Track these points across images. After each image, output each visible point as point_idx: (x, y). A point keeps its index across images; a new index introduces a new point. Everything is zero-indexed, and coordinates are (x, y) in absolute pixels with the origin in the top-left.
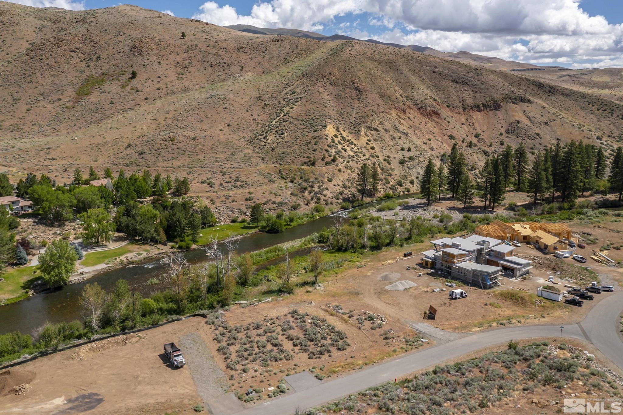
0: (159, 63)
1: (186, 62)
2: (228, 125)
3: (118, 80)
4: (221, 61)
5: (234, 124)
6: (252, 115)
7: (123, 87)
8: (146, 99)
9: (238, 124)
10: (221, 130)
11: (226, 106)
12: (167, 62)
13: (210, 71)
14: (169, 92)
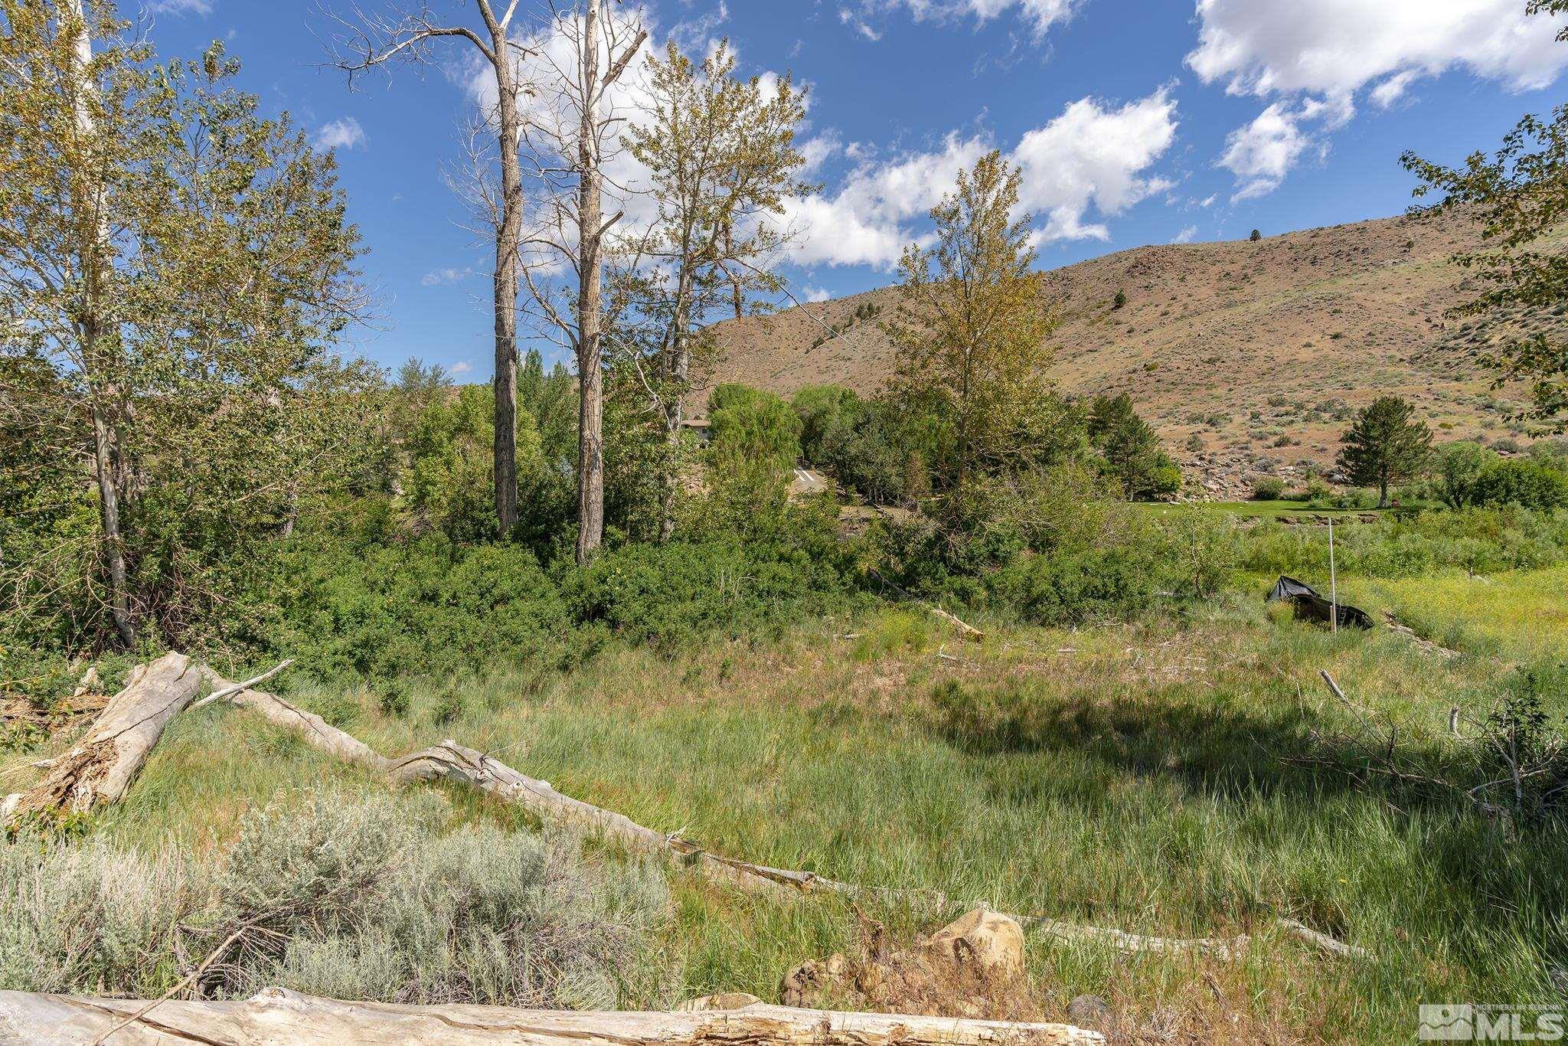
0: (1183, 279)
1: (1249, 272)
2: (1336, 337)
3: (1087, 317)
4: (1346, 249)
5: (1357, 334)
6: (1428, 321)
7: (1093, 323)
8: (1129, 332)
9: (1370, 334)
10: (1308, 345)
11: (1338, 308)
12: (1201, 276)
13: (1307, 269)
14: (1186, 314)
